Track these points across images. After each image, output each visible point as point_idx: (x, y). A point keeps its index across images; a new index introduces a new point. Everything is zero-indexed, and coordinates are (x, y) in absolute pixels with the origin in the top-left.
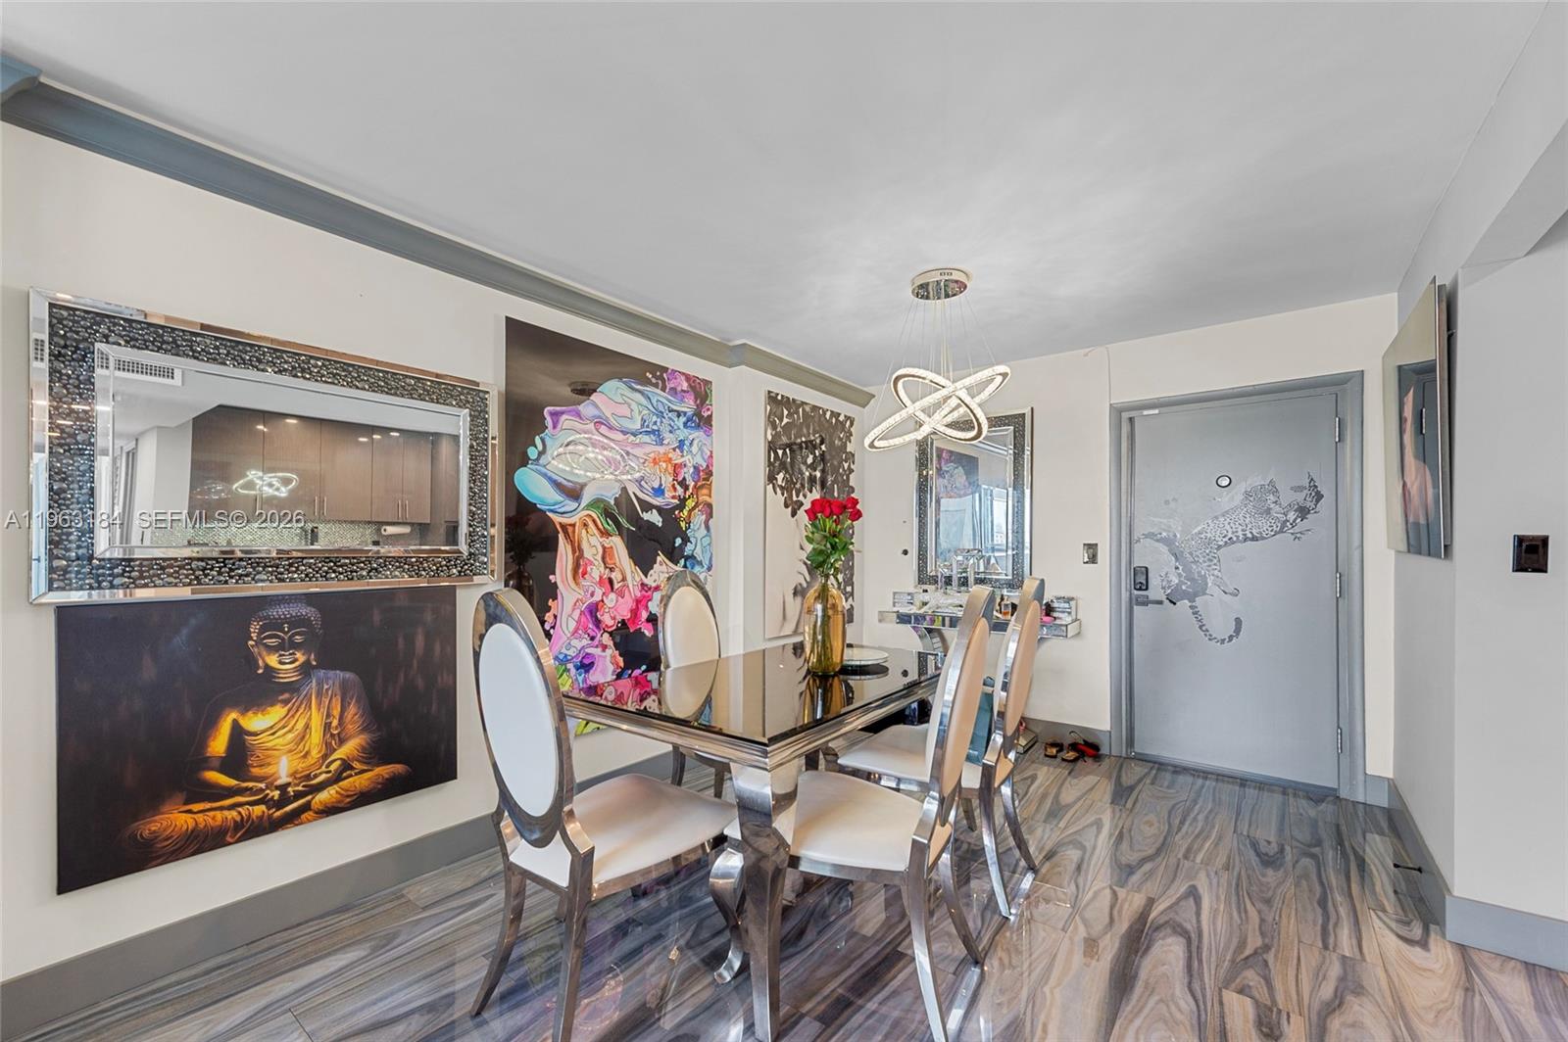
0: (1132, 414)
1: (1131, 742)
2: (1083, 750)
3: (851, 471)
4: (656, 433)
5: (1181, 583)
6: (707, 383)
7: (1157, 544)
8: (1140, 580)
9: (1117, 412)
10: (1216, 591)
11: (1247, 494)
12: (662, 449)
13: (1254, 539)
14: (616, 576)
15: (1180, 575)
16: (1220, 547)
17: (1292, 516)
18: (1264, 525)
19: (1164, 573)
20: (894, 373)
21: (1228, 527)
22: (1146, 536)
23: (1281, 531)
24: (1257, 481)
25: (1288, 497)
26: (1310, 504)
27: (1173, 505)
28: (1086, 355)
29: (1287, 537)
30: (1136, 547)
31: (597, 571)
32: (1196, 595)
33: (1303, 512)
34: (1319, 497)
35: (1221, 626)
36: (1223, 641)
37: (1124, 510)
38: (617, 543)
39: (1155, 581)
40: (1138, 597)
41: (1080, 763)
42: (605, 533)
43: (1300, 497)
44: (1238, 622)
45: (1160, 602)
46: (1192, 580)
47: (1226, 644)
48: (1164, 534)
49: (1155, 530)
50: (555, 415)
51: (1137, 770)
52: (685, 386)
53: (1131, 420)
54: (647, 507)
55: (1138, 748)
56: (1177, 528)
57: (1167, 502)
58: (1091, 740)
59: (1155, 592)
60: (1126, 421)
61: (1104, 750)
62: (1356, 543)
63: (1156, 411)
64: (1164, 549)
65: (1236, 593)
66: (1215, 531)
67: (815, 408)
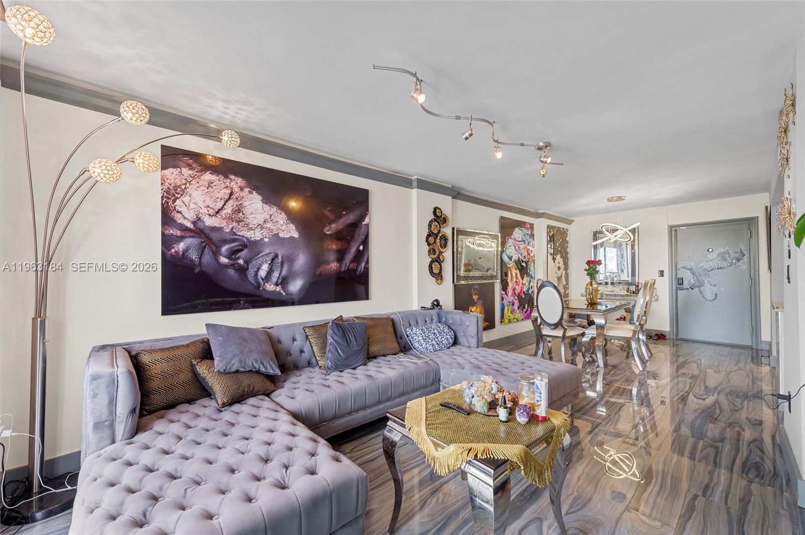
0: (676, 228)
1: (677, 334)
2: (660, 337)
3: (568, 247)
4: (524, 241)
5: (695, 282)
6: (533, 224)
7: (686, 270)
8: (680, 282)
9: (671, 228)
10: (708, 285)
11: (718, 254)
12: (525, 245)
13: (721, 268)
14: (518, 281)
15: (695, 280)
16: (709, 271)
17: (734, 261)
18: (725, 264)
19: (689, 279)
20: (602, 224)
21: (711, 264)
22: (683, 268)
23: (731, 266)
24: (722, 250)
25: (733, 255)
26: (740, 257)
27: (692, 258)
28: (658, 209)
29: (733, 267)
30: (678, 271)
31: (515, 279)
32: (701, 286)
33: (738, 260)
34: (744, 255)
35: (709, 296)
36: (711, 301)
37: (673, 259)
38: (518, 271)
39: (685, 282)
40: (679, 287)
41: (658, 341)
42: (516, 269)
43: (737, 255)
44: (716, 295)
45: (688, 289)
46: (699, 282)
47: (712, 302)
48: (689, 267)
49: (685, 266)
50: (508, 239)
51: (679, 343)
52: (529, 226)
53: (675, 230)
54: (523, 261)
55: (680, 336)
56: (693, 265)
57: (690, 257)
58: (663, 334)
59: (686, 285)
60: (673, 230)
61: (668, 337)
62: (757, 269)
63: (685, 228)
64: (689, 272)
65: (715, 285)
66: (707, 266)
67: (559, 228)
